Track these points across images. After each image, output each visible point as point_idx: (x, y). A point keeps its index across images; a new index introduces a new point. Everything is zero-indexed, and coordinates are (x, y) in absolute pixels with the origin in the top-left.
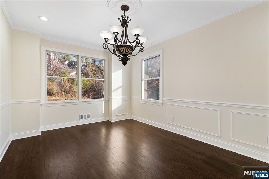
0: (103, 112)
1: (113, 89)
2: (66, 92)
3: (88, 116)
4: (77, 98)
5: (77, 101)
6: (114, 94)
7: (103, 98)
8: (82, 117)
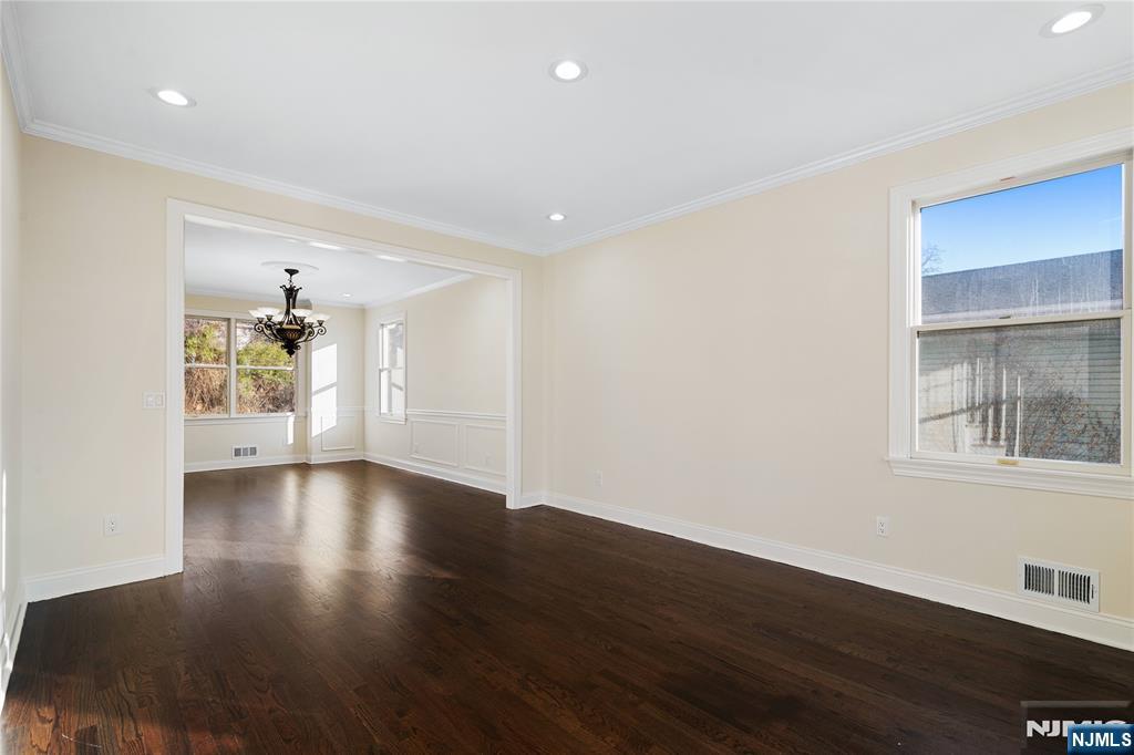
0: (291, 441)
1: (314, 390)
2: (207, 400)
3: (254, 451)
4: (227, 410)
5: (227, 416)
6: (315, 399)
7: (292, 410)
8: (237, 452)
